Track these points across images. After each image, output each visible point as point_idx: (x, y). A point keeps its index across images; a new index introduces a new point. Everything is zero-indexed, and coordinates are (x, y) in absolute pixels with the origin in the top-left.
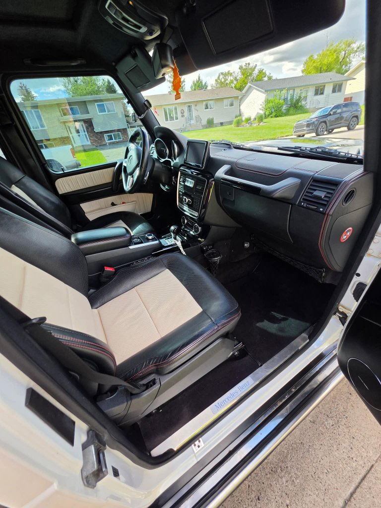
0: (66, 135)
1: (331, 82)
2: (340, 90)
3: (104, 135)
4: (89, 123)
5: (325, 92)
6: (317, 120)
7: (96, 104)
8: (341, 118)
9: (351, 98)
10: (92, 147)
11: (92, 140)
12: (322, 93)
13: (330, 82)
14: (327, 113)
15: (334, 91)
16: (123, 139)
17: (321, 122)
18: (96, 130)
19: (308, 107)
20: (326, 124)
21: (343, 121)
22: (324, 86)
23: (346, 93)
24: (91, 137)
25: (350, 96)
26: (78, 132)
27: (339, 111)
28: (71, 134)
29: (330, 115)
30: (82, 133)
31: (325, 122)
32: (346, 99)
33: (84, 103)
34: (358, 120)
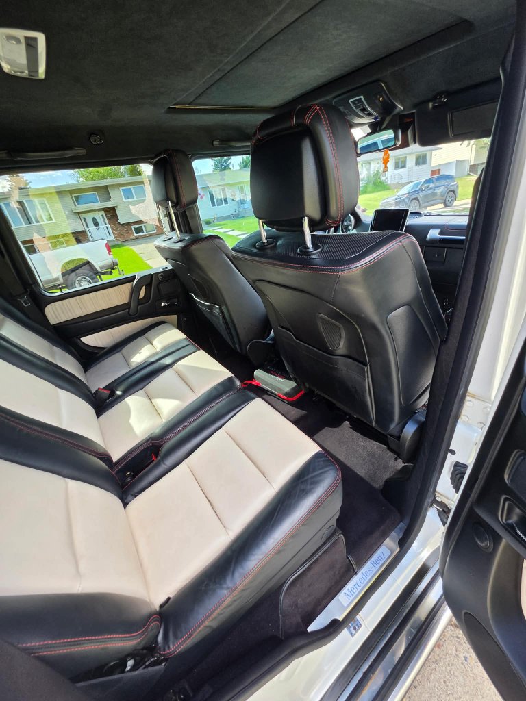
0: (81, 229)
1: (414, 153)
2: (424, 162)
3: (133, 227)
4: (111, 213)
5: (408, 165)
6: (407, 197)
7: (121, 188)
8: (434, 194)
9: (439, 170)
10: (116, 243)
11: (116, 234)
12: (404, 166)
13: (412, 154)
14: (418, 189)
15: (417, 163)
16: (157, 231)
17: (413, 199)
18: (121, 221)
19: (389, 183)
20: (418, 201)
21: (438, 197)
22: (406, 158)
23: (432, 165)
24: (114, 230)
25: (437, 168)
26: (96, 224)
27: (432, 185)
28: (88, 227)
29: (422, 190)
30: (102, 226)
31: (416, 199)
32: (433, 173)
33: (106, 188)
34: (455, 194)
